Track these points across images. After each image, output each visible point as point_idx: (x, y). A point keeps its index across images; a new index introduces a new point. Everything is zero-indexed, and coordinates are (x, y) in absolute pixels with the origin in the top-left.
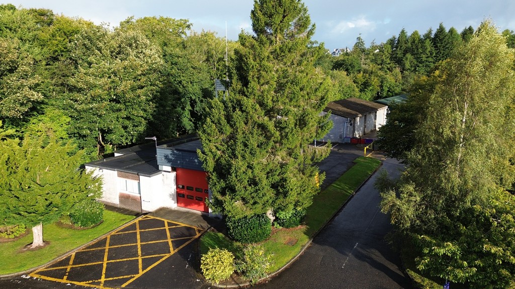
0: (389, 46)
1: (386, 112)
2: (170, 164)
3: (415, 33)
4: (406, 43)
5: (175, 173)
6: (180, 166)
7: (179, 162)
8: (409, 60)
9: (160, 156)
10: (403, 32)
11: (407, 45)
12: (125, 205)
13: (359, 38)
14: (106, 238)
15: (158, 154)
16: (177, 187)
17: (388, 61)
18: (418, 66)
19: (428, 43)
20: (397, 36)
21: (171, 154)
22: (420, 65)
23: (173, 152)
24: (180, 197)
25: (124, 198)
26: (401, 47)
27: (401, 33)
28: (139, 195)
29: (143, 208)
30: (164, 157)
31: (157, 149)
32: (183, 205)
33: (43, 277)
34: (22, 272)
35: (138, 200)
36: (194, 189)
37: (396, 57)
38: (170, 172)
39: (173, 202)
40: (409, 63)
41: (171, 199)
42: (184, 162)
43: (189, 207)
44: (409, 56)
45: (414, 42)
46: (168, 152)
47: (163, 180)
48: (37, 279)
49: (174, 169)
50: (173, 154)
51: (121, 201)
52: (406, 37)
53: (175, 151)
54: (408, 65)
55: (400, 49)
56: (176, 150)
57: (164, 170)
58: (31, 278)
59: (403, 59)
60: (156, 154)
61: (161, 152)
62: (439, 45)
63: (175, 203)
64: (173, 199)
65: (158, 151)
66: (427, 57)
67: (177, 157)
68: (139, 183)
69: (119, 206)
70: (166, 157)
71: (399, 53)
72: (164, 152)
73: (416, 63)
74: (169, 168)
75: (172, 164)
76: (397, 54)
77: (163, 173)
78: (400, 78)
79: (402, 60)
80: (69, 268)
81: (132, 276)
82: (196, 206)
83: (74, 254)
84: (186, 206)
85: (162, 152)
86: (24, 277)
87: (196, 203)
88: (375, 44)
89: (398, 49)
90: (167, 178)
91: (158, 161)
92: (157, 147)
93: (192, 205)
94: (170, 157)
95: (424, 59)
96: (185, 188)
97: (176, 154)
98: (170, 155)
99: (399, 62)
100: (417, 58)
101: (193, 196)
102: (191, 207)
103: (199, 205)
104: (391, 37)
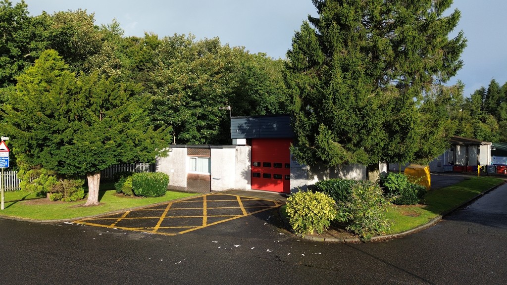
0: (479, 96)
1: (490, 150)
4: (498, 93)
5: (250, 147)
6: (255, 136)
9: (234, 128)
10: (493, 82)
11: (500, 95)
12: (193, 187)
14: (168, 204)
15: (232, 125)
16: (252, 165)
17: (480, 112)
20: (487, 88)
21: (246, 123)
23: (248, 120)
24: (255, 177)
25: (193, 180)
26: (493, 97)
27: (491, 83)
28: (209, 174)
29: (213, 188)
30: (237, 128)
31: (232, 120)
32: (256, 186)
33: (87, 224)
34: (66, 220)
35: (207, 179)
36: (272, 165)
38: (244, 145)
39: (246, 181)
41: (243, 178)
42: (261, 130)
43: (264, 188)
47: (236, 156)
48: (80, 225)
49: (249, 143)
50: (249, 122)
51: (188, 184)
52: (497, 87)
53: (251, 119)
54: (503, 115)
55: (492, 99)
56: (252, 117)
57: (238, 144)
58: (75, 224)
60: (230, 126)
63: (248, 183)
64: (246, 178)
65: (232, 123)
67: (253, 125)
68: (210, 159)
69: (186, 190)
70: (240, 128)
71: (492, 104)
72: (239, 122)
74: (244, 141)
75: (246, 135)
76: (489, 104)
77: (237, 147)
78: (497, 127)
79: (496, 110)
80: (119, 220)
81: (194, 227)
83: (129, 212)
84: (260, 187)
85: (236, 123)
86: (67, 223)
89: (490, 99)
90: (241, 153)
91: (232, 134)
92: (231, 117)
93: (268, 185)
94: (245, 126)
96: (262, 165)
97: (251, 123)
98: (244, 125)
99: (493, 111)
101: (270, 175)
102: (267, 188)
104: (479, 88)
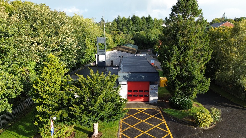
0: (115, 23)
2: (126, 80)
3: (124, 18)
4: (122, 22)
6: (133, 81)
7: (132, 79)
8: (125, 29)
9: (120, 77)
13: (102, 19)
14: (123, 123)
16: (128, 92)
18: (129, 32)
19: (131, 22)
22: (129, 31)
23: (129, 74)
24: (129, 96)
27: (119, 17)
30: (123, 77)
32: (130, 100)
36: (138, 91)
37: (119, 28)
38: (126, 84)
40: (125, 30)
42: (136, 78)
44: (124, 27)
45: (125, 21)
46: (126, 74)
52: (121, 19)
54: (125, 32)
56: (131, 73)
59: (123, 29)
61: (121, 75)
62: (135, 23)
66: (132, 28)
67: (131, 76)
71: (120, 26)
72: (123, 75)
73: (128, 30)
77: (122, 85)
81: (168, 134)
82: (138, 100)
87: (138, 98)
88: (108, 21)
90: (124, 88)
91: (119, 80)
95: (131, 29)
96: (133, 91)
97: (131, 75)
98: (126, 76)
99: (121, 30)
100: (127, 28)
101: (137, 95)
102: (136, 100)
103: (140, 98)
